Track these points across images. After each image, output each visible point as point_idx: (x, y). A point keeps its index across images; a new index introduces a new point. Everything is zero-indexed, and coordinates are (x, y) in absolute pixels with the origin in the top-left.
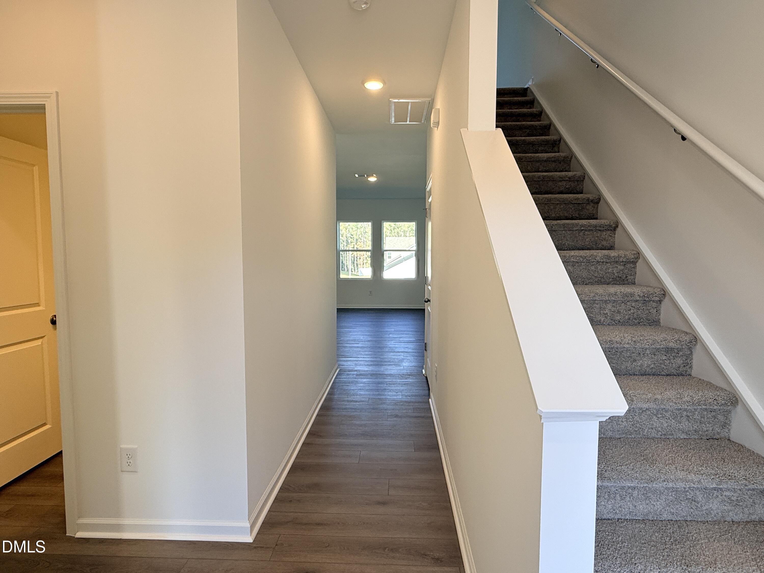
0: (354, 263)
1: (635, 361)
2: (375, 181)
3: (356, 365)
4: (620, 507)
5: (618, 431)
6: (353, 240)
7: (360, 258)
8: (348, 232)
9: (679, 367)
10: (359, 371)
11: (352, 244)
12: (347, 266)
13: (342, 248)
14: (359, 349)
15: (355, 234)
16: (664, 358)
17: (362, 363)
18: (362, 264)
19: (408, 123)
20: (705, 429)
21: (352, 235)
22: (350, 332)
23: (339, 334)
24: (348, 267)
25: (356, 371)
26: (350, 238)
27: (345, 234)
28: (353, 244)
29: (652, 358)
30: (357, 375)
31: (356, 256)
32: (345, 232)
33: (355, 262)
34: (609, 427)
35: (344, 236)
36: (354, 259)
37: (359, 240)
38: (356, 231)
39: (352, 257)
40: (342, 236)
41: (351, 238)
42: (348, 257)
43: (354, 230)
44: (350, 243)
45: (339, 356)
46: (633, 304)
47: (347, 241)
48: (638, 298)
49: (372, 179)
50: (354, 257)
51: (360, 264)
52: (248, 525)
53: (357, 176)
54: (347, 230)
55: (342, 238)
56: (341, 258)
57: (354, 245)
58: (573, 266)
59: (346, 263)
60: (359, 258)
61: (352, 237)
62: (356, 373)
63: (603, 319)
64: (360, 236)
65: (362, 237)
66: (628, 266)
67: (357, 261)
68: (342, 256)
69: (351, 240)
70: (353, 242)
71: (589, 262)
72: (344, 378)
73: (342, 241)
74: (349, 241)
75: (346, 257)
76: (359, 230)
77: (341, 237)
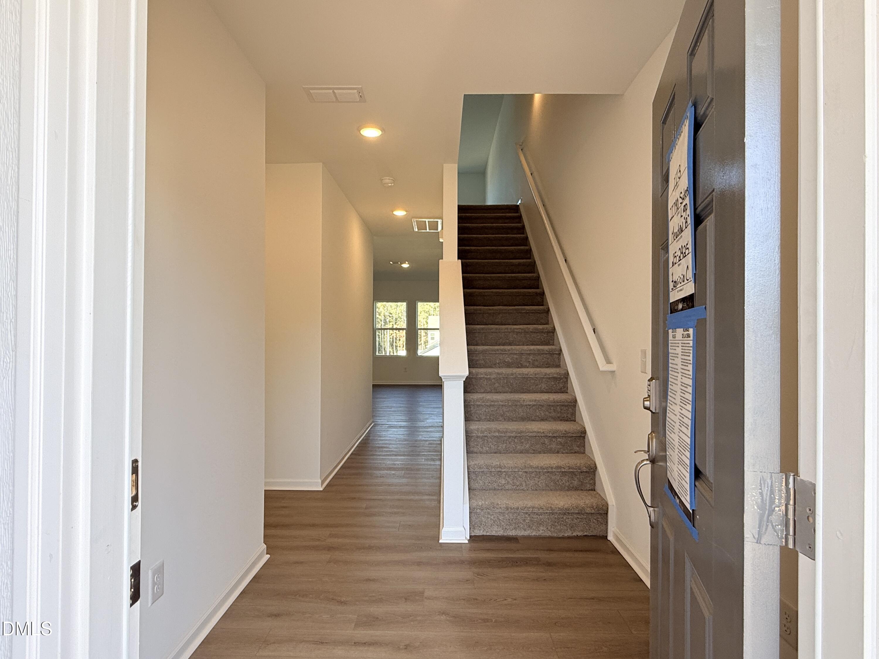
0: (392, 345)
1: (537, 385)
2: (408, 268)
3: (388, 421)
4: (509, 447)
5: (519, 418)
6: (392, 319)
7: (400, 340)
8: (386, 310)
9: (561, 389)
10: (390, 424)
11: (390, 323)
12: (384, 349)
13: (378, 326)
14: (392, 412)
15: (394, 312)
16: (553, 383)
17: (394, 420)
18: (402, 347)
19: (428, 230)
20: (563, 416)
21: (391, 314)
22: (385, 401)
23: (374, 403)
24: (386, 349)
25: (388, 424)
26: (388, 317)
27: (383, 313)
28: (392, 323)
29: (546, 384)
30: (388, 427)
31: (395, 337)
32: (383, 311)
33: (394, 344)
34: (514, 415)
35: (382, 314)
36: (393, 340)
37: (398, 319)
38: (395, 309)
39: (391, 338)
40: (380, 315)
41: (390, 317)
42: (386, 338)
43: (393, 308)
44: (388, 322)
45: (373, 416)
46: (545, 356)
47: (385, 320)
48: (547, 352)
49: (406, 265)
50: (393, 338)
51: (400, 346)
52: (320, 481)
53: (391, 263)
54: (385, 308)
55: (380, 317)
56: (377, 339)
57: (393, 325)
58: (517, 334)
59: (384, 345)
60: (398, 339)
61: (390, 315)
62: (387, 426)
63: (528, 365)
64: (400, 315)
65: (402, 315)
66: (550, 334)
67: (396, 343)
68: (379, 337)
69: (389, 318)
70: (391, 322)
71: (525, 332)
72: (378, 428)
73: (379, 320)
74: (388, 320)
75: (384, 338)
76: (398, 309)
77: (377, 316)
